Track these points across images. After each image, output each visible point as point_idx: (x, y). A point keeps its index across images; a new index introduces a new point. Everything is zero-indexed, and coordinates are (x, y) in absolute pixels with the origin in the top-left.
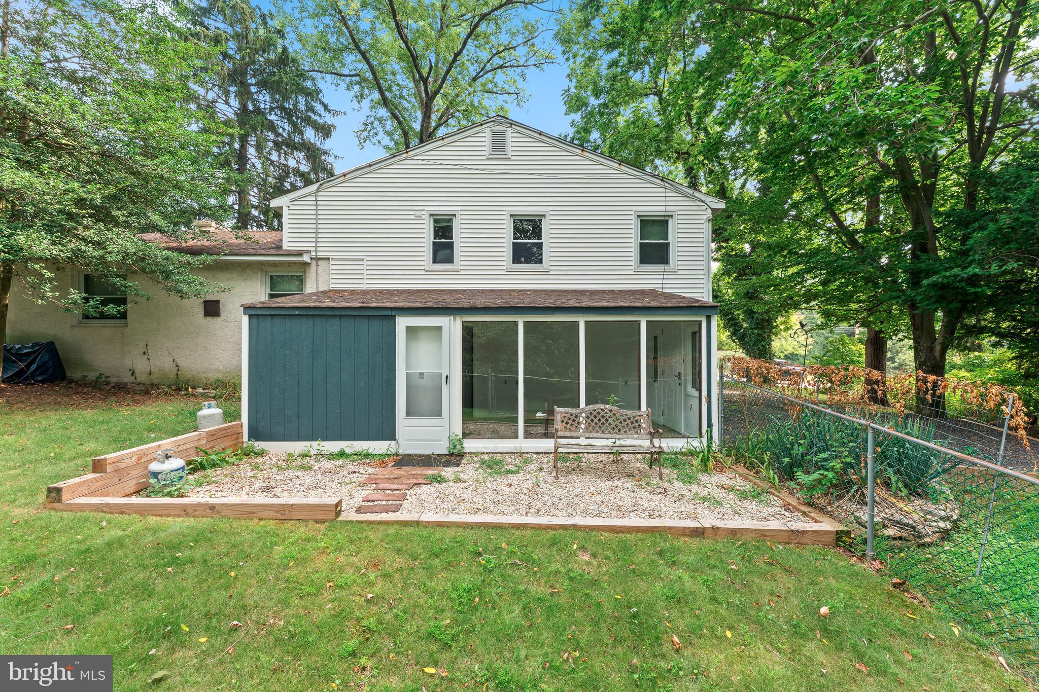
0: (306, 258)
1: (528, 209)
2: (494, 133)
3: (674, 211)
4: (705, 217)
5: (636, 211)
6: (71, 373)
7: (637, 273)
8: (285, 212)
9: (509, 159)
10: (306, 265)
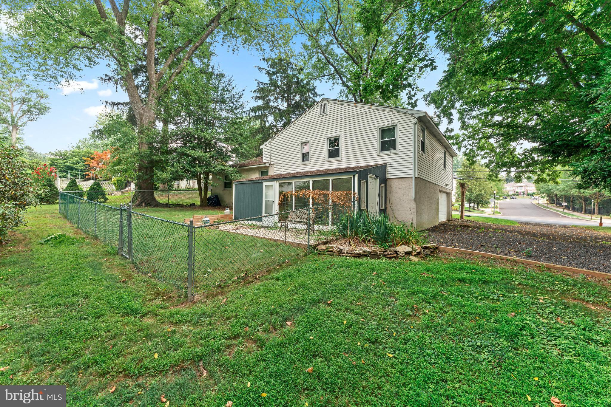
0: (267, 165)
1: (333, 135)
2: (322, 105)
3: (397, 122)
4: (413, 122)
5: (378, 126)
6: (222, 204)
7: (378, 156)
8: (263, 149)
9: (327, 115)
10: (268, 167)
